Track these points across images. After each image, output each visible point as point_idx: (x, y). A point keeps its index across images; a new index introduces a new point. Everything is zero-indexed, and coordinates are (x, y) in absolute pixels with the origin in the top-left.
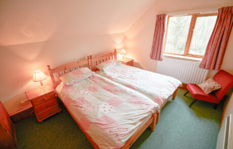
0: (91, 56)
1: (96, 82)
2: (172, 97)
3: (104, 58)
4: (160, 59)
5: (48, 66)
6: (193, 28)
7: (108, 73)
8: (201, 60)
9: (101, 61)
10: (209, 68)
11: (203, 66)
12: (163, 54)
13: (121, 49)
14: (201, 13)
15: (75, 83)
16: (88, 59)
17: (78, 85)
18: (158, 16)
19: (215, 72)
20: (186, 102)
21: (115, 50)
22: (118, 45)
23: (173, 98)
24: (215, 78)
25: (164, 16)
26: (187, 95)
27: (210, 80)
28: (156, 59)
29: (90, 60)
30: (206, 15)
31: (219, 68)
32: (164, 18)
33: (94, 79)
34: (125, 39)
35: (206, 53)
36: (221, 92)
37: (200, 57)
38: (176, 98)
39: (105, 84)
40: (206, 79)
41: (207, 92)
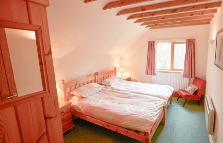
0: (97, 72)
1: (108, 94)
2: (169, 102)
3: (107, 75)
4: (154, 74)
5: (63, 80)
6: (174, 51)
7: (116, 87)
8: (183, 72)
9: (105, 78)
10: (189, 77)
11: (185, 76)
12: (156, 71)
13: (119, 68)
14: (177, 42)
15: (89, 95)
16: (95, 75)
17: (92, 97)
18: (149, 42)
19: (193, 79)
20: (180, 104)
21: (115, 68)
22: (116, 64)
23: (171, 103)
24: (194, 83)
25: (154, 42)
26: (179, 100)
27: (191, 85)
28: (151, 74)
29: (96, 76)
30: (180, 43)
31: (194, 76)
32: (154, 43)
33: (105, 92)
34: (121, 59)
35: (185, 67)
36: (199, 91)
37: (181, 70)
38: (172, 103)
39: (118, 94)
40: (189, 85)
41: (191, 93)
